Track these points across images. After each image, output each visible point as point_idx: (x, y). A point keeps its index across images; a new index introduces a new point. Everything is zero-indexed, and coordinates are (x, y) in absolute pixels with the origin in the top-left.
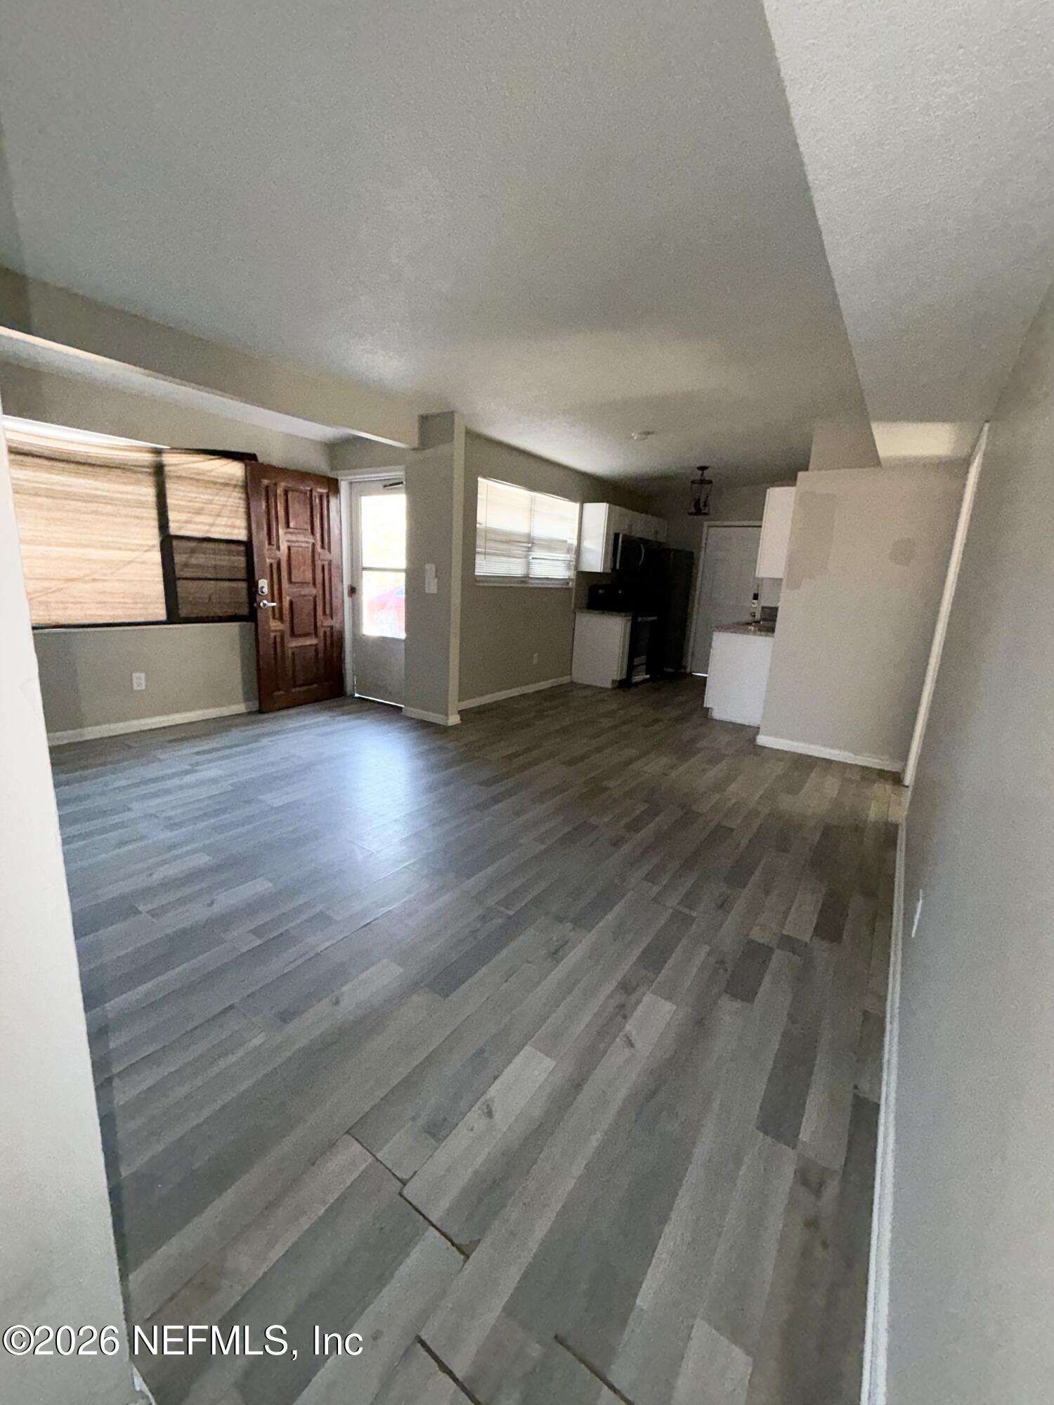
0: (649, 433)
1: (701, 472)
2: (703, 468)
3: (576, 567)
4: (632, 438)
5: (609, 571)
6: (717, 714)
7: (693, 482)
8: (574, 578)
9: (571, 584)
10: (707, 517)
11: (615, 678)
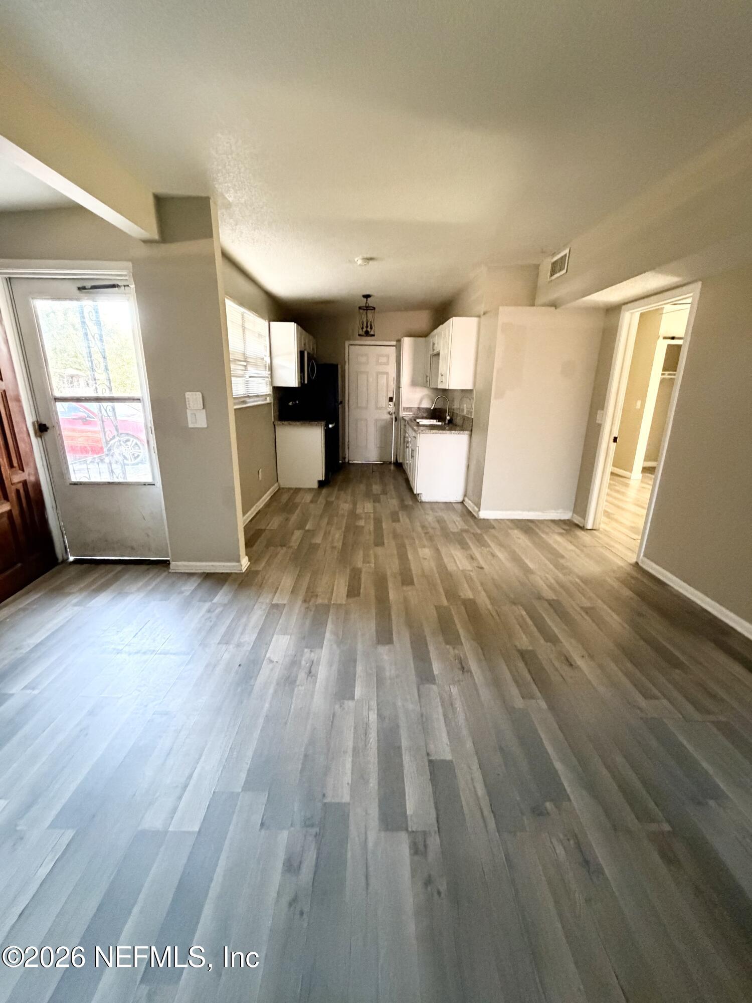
0: (371, 259)
1: (365, 299)
2: (367, 296)
3: (272, 382)
4: (356, 263)
5: (300, 386)
6: (425, 498)
7: (360, 308)
8: (271, 393)
9: (268, 398)
10: (373, 338)
11: (321, 479)
